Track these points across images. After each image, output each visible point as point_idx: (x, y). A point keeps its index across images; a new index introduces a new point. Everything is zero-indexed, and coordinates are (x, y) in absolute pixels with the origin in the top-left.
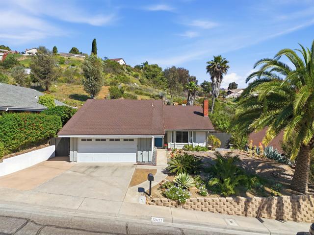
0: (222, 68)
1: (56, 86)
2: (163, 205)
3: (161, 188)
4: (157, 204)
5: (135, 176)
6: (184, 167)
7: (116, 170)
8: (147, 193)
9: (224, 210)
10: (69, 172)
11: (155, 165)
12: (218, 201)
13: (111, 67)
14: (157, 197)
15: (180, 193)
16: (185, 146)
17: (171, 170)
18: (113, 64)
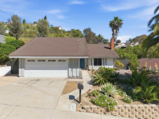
0: (119, 24)
1: (23, 38)
2: (92, 112)
3: (89, 95)
4: (87, 111)
5: (66, 86)
6: (106, 79)
7: (52, 82)
8: (77, 101)
9: (150, 117)
10: (15, 84)
11: (82, 78)
12: (144, 108)
13: (54, 30)
14: (87, 104)
15: (108, 101)
16: (100, 68)
17: (95, 81)
18: (55, 29)
